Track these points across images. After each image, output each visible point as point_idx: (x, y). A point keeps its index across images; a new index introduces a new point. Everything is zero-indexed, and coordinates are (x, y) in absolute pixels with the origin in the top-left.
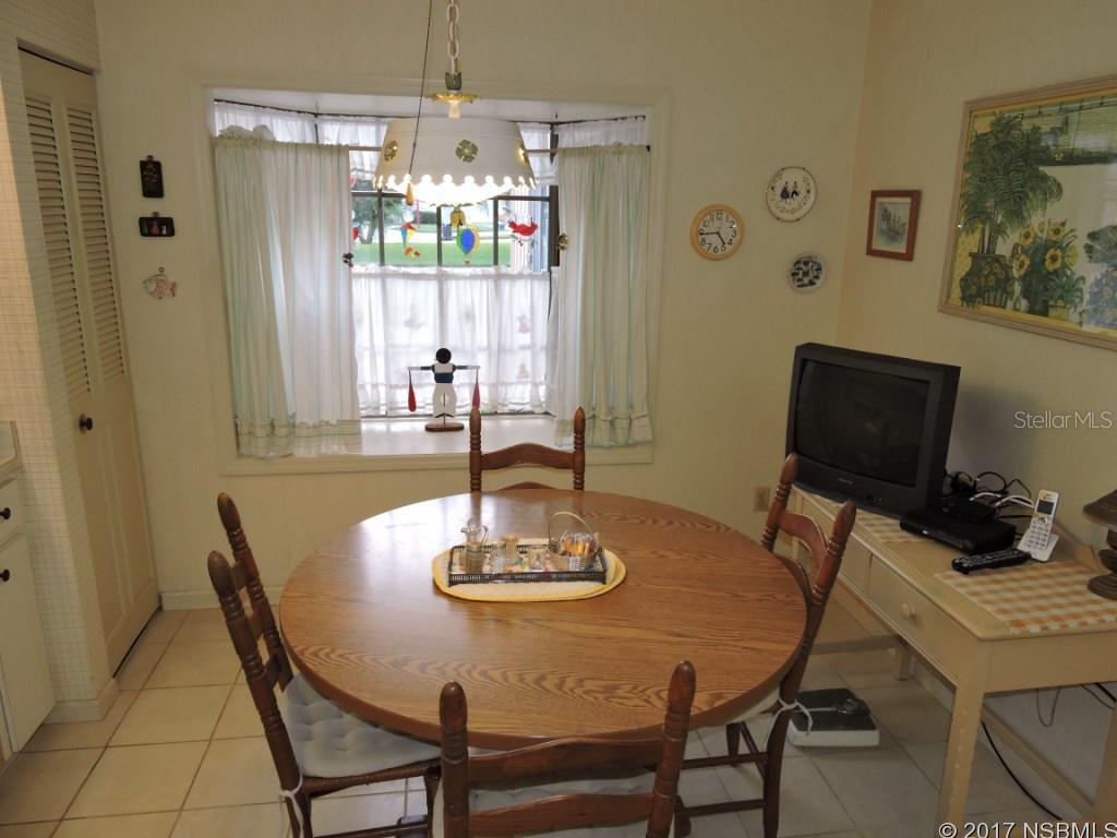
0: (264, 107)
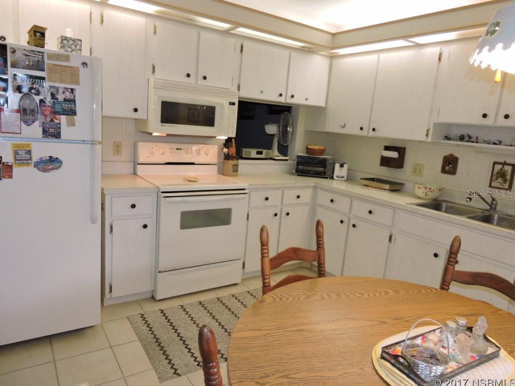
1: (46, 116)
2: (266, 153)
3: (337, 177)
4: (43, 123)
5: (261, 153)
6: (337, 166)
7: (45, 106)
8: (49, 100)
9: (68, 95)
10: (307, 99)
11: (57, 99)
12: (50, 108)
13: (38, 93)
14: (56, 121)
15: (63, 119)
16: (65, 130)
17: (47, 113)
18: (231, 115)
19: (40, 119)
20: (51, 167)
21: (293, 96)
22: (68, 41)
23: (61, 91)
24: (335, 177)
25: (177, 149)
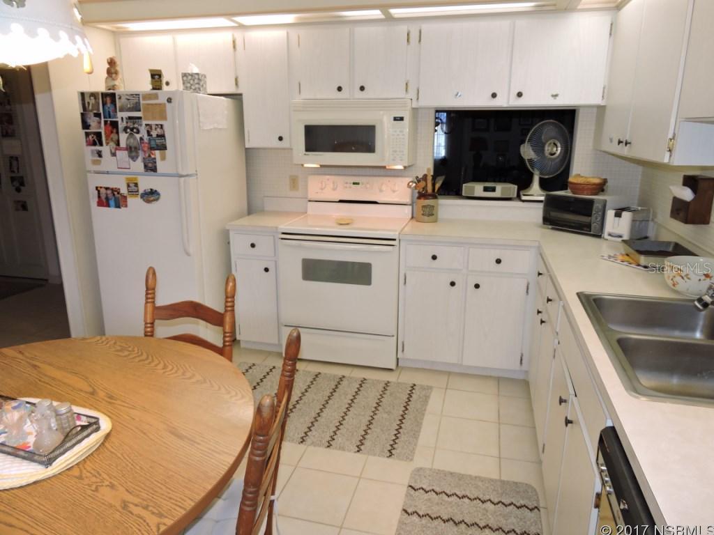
1: (145, 152)
2: (503, 189)
3: (610, 235)
4: (144, 158)
5: (493, 190)
6: (610, 214)
7: (143, 143)
8: (146, 138)
9: (159, 131)
10: (555, 96)
11: (151, 136)
12: (147, 145)
13: (138, 132)
14: (153, 156)
15: (157, 153)
16: (160, 164)
17: (146, 149)
18: (398, 135)
19: (141, 155)
20: (152, 198)
21: (520, 95)
22: (187, 77)
23: (154, 127)
24: (606, 235)
25: (354, 184)
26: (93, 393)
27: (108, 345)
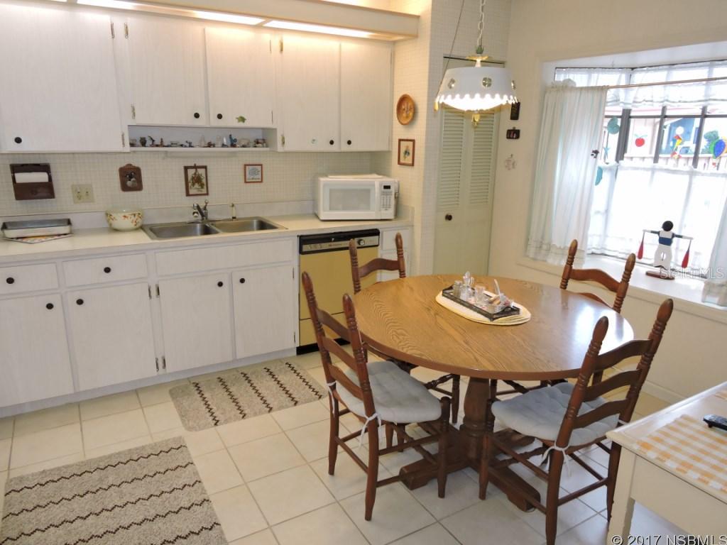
0: (595, 68)
26: (436, 314)
27: (407, 342)
